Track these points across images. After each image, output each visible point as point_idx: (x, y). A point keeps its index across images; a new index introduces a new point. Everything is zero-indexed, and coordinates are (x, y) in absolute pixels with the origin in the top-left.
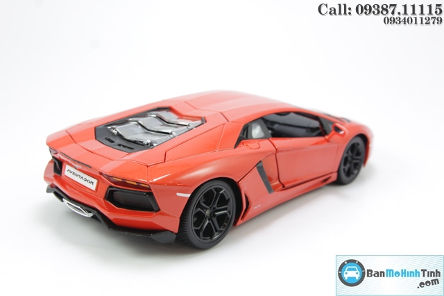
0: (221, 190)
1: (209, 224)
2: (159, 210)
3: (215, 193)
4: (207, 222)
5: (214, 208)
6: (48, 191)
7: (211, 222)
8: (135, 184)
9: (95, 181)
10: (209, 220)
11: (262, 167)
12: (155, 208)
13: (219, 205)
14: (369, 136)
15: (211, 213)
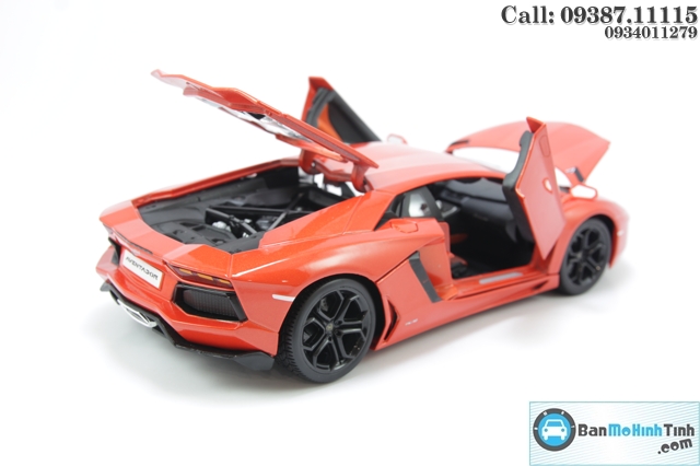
0: (353, 295)
1: (329, 344)
2: (246, 319)
3: (342, 298)
4: (327, 341)
5: (340, 322)
6: (103, 289)
7: (332, 342)
8: (211, 278)
9: (160, 274)
10: (330, 339)
11: (418, 260)
12: (240, 317)
13: (347, 317)
14: (616, 218)
15: (334, 329)
